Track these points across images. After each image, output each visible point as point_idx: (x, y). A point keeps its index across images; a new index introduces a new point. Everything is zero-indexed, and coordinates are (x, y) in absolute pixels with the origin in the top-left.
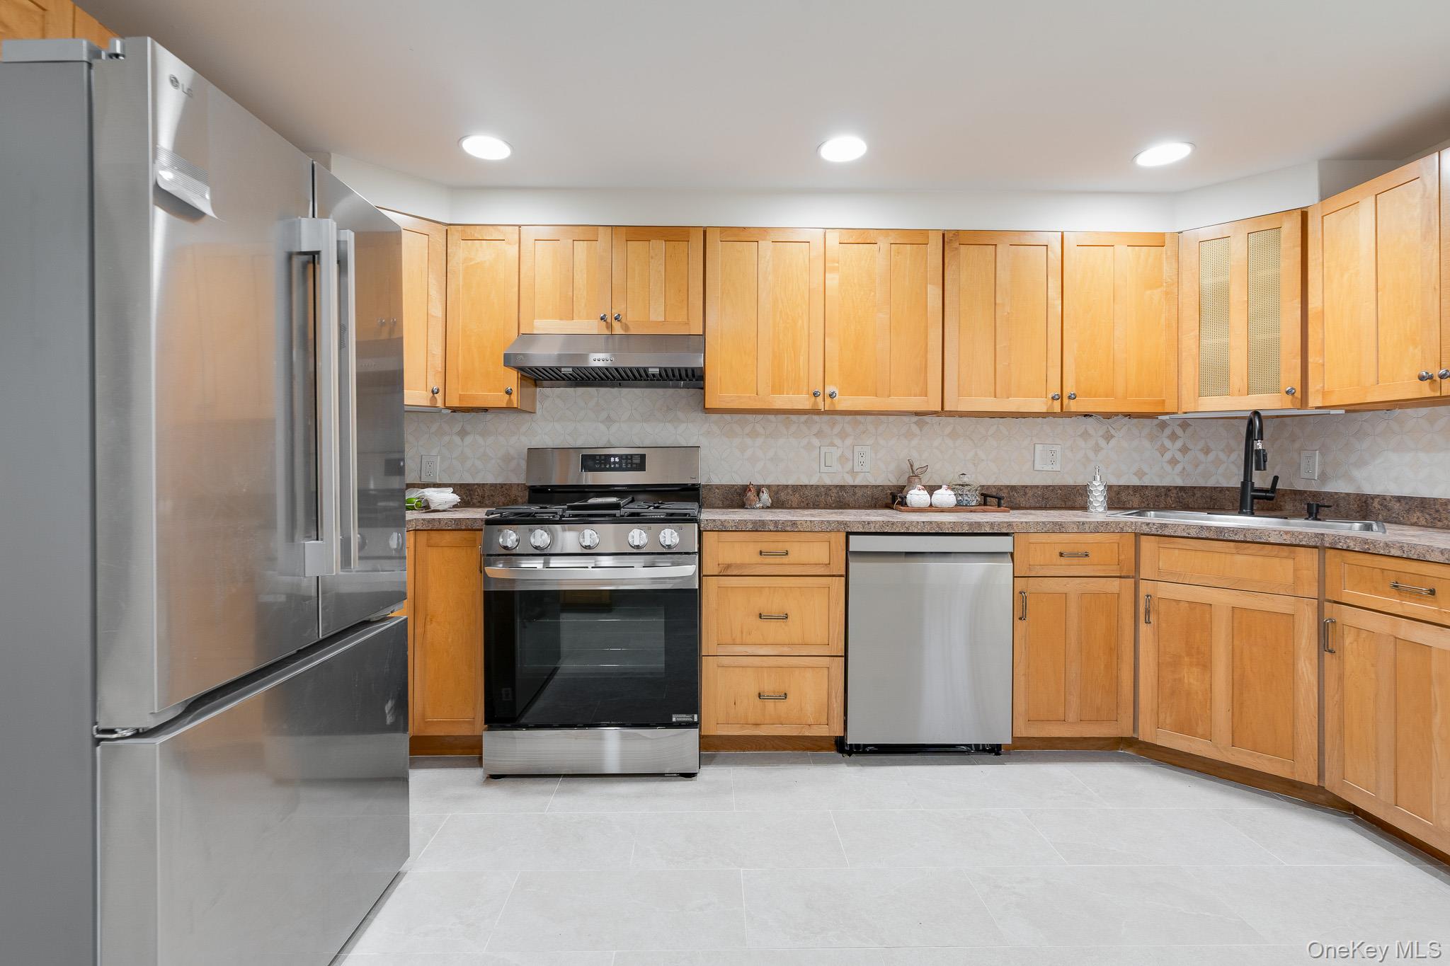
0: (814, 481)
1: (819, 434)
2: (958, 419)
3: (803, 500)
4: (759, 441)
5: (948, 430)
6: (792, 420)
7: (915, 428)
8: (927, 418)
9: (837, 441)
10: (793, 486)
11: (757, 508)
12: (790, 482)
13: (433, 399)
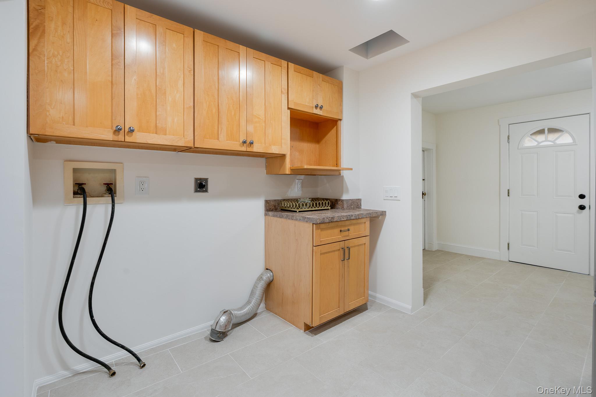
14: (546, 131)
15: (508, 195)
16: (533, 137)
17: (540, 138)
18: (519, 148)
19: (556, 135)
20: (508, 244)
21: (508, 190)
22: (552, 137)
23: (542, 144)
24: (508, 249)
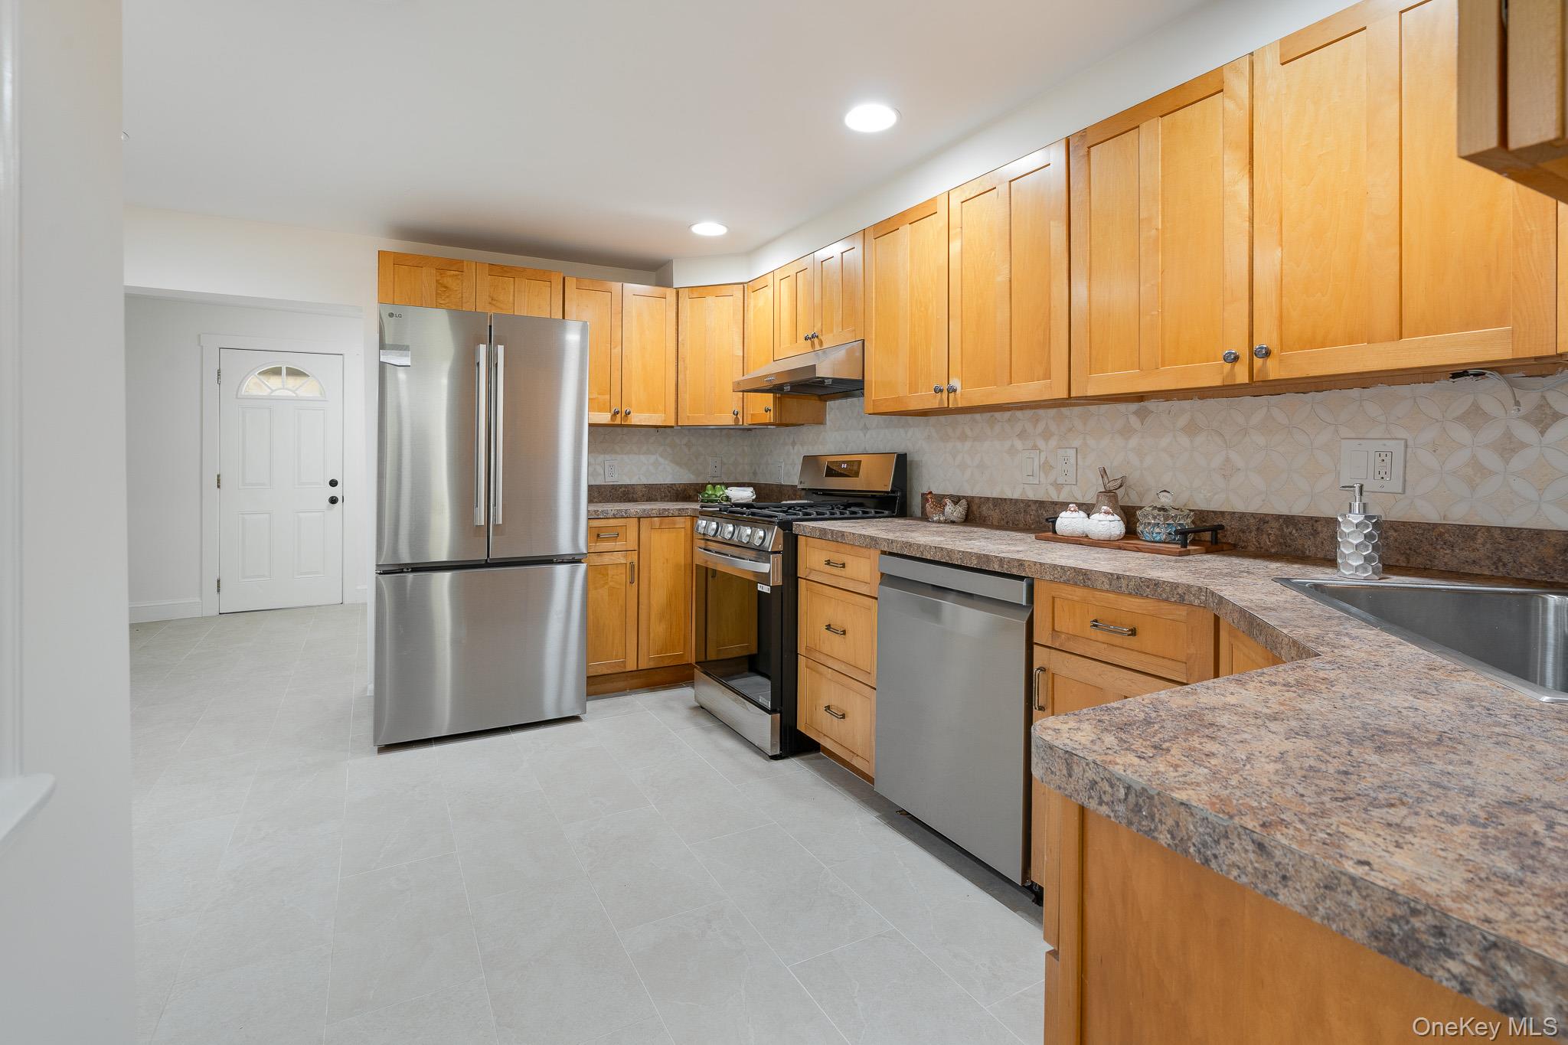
0: (1016, 495)
1: (1022, 435)
2: (1197, 403)
3: (1003, 517)
4: (968, 444)
5: (1182, 421)
6: (996, 419)
7: (1134, 421)
8: (1150, 405)
9: (1041, 443)
10: (994, 499)
11: (933, 522)
12: (995, 495)
13: (737, 419)
14: (284, 371)
15: (219, 487)
16: (261, 377)
17: (274, 382)
18: (239, 396)
19: (299, 381)
20: (219, 581)
21: (218, 476)
22: (292, 382)
23: (277, 393)
24: (219, 591)
